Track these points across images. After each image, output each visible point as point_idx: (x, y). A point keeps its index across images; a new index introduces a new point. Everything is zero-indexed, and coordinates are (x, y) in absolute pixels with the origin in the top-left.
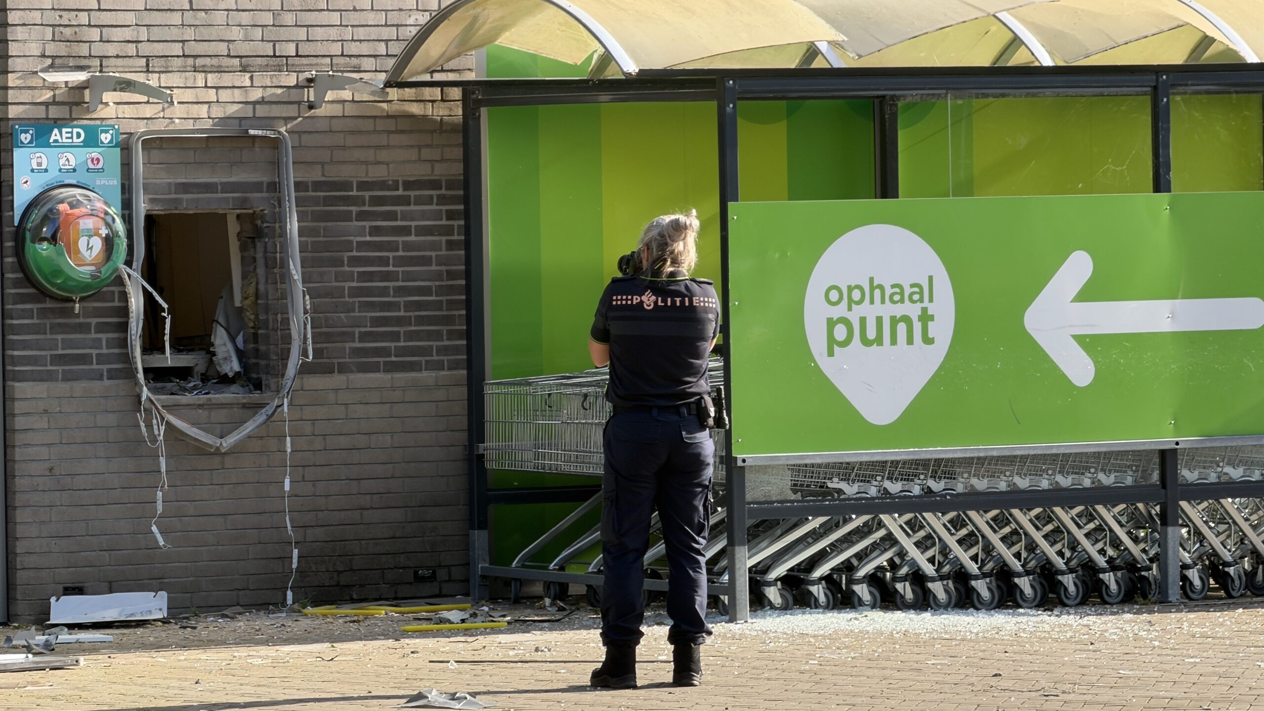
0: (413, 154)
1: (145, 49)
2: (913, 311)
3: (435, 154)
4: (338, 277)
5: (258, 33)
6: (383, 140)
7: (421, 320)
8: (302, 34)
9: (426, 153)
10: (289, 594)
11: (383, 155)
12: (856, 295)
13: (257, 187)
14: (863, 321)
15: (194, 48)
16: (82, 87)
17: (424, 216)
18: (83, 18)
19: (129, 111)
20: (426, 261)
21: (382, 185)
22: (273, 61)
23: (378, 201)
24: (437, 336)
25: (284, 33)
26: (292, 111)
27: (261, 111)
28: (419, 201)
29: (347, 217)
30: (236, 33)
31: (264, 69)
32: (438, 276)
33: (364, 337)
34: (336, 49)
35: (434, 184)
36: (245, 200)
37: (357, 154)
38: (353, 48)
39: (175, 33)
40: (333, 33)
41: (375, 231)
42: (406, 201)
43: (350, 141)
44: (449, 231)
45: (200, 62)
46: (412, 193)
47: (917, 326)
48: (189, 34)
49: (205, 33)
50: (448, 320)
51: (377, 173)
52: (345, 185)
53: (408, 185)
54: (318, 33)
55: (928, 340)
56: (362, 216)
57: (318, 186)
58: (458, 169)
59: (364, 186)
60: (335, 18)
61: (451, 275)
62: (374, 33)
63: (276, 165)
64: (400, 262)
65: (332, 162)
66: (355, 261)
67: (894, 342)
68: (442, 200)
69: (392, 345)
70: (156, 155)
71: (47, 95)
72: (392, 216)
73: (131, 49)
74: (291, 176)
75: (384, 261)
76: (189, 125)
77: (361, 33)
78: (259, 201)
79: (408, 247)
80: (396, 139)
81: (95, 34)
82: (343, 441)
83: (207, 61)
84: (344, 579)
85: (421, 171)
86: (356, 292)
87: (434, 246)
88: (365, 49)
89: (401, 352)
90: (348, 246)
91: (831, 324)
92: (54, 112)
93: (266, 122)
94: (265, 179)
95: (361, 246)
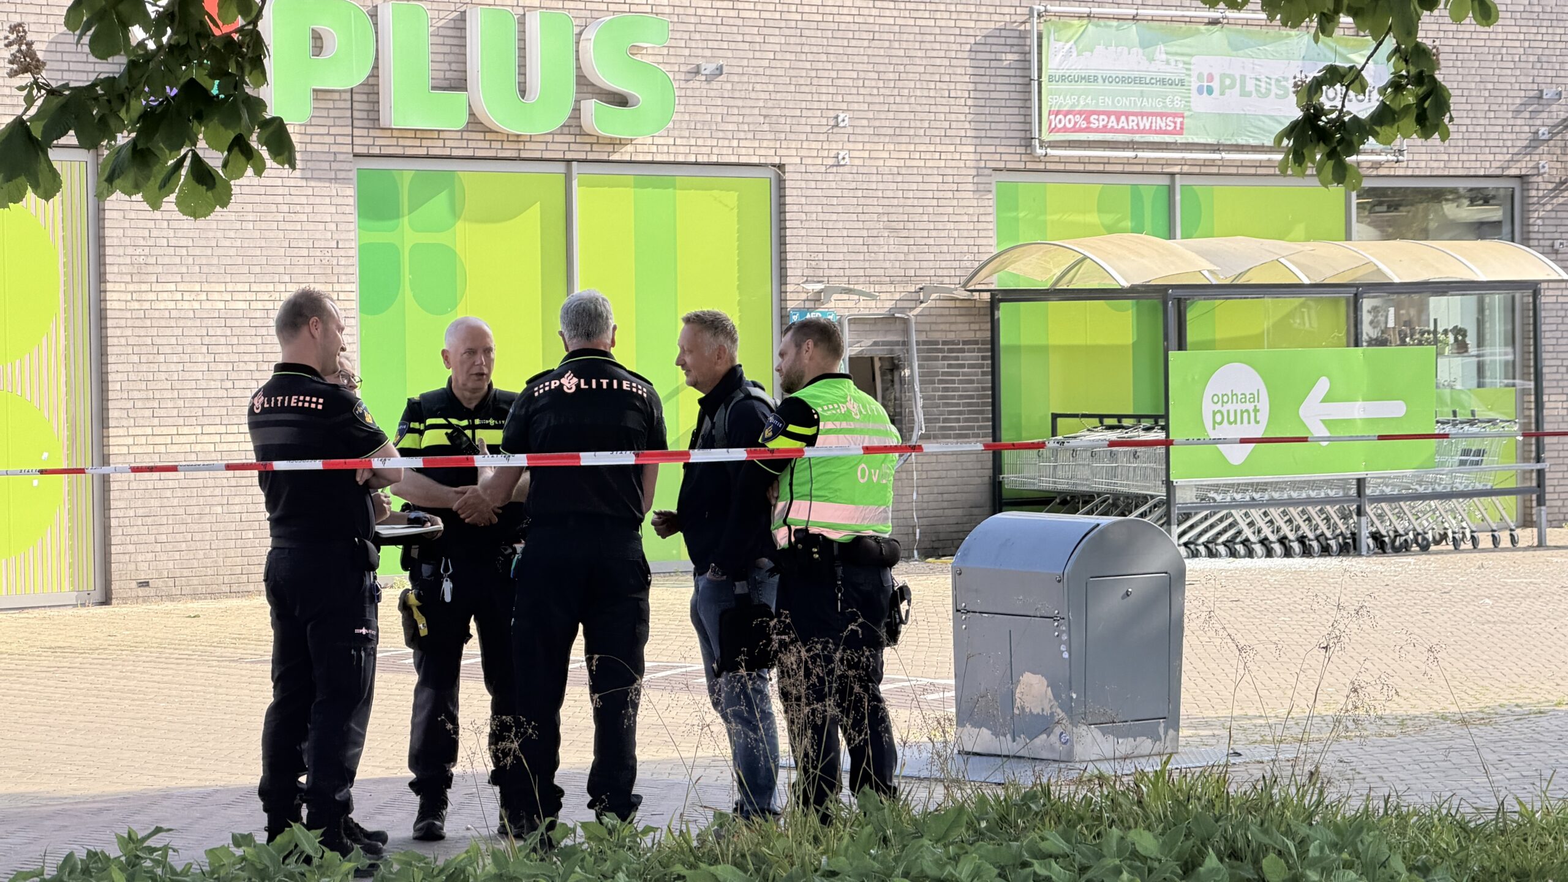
0: (966, 327)
1: (848, 272)
2: (1251, 407)
3: (976, 327)
4: (934, 390)
5: (897, 264)
6: (953, 319)
7: (970, 412)
8: (917, 265)
9: (973, 327)
10: (916, 552)
11: (953, 327)
12: (1225, 398)
13: (897, 343)
14: (1228, 411)
15: (869, 272)
16: (820, 292)
17: (971, 358)
18: (820, 256)
19: (840, 304)
20: (971, 382)
21: (952, 343)
22: (905, 279)
23: (951, 351)
24: (976, 420)
25: (910, 264)
26: (912, 304)
27: (900, 304)
28: (970, 351)
29: (936, 359)
30: (888, 265)
31: (900, 282)
32: (977, 390)
33: (945, 421)
34: (932, 273)
35: (976, 342)
36: (892, 350)
37: (942, 327)
38: (940, 272)
39: (861, 265)
40: (931, 264)
41: (949, 366)
42: (962, 351)
43: (940, 320)
44: (982, 366)
45: (872, 279)
46: (966, 347)
47: (1252, 414)
48: (867, 265)
49: (874, 264)
50: (982, 412)
51: (951, 336)
52: (936, 343)
53: (965, 343)
54: (925, 264)
55: (1257, 422)
56: (944, 358)
57: (925, 343)
58: (988, 334)
59: (945, 343)
60: (932, 257)
61: (984, 389)
62: (949, 264)
63: (906, 331)
64: (961, 382)
65: (931, 331)
66: (941, 382)
67: (1242, 422)
68: (980, 351)
69: (956, 424)
70: (853, 327)
71: (804, 296)
72: (957, 358)
73: (841, 272)
74: (914, 338)
75: (953, 382)
76: (867, 312)
77: (943, 265)
78: (898, 351)
79: (964, 374)
80: (959, 319)
81: (825, 265)
82: (935, 474)
83: (875, 279)
84: (936, 545)
85: (970, 336)
86: (941, 398)
87: (976, 374)
88: (945, 273)
89: (961, 428)
90: (937, 374)
91: (1214, 413)
92: (808, 305)
93: (902, 310)
94: (901, 339)
95: (944, 374)
